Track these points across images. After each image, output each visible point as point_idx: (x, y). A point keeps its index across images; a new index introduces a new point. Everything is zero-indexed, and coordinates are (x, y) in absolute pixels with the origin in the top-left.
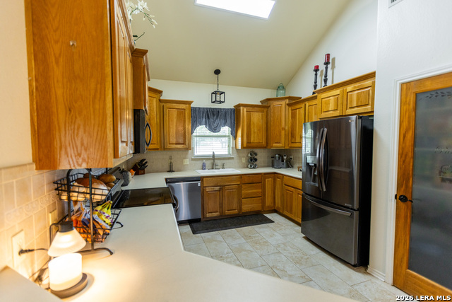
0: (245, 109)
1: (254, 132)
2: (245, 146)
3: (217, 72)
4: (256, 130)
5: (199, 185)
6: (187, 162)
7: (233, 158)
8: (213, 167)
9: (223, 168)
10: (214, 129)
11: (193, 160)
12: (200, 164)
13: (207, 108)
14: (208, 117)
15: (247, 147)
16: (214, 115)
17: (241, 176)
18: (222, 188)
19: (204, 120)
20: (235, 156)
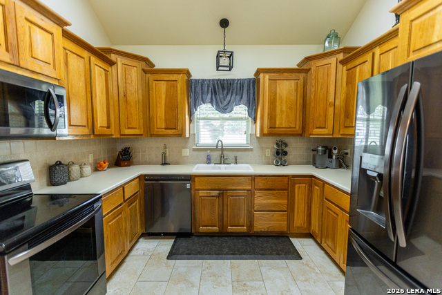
0: (267, 77)
1: (282, 111)
2: (266, 131)
3: (224, 23)
4: (284, 109)
5: (188, 186)
6: (187, 152)
7: (251, 150)
8: (223, 160)
9: (236, 163)
10: (224, 109)
11: (194, 150)
12: (203, 155)
13: (213, 80)
14: (215, 92)
15: (270, 134)
16: (223, 88)
17: (253, 177)
18: (222, 193)
19: (209, 96)
20: (255, 146)
